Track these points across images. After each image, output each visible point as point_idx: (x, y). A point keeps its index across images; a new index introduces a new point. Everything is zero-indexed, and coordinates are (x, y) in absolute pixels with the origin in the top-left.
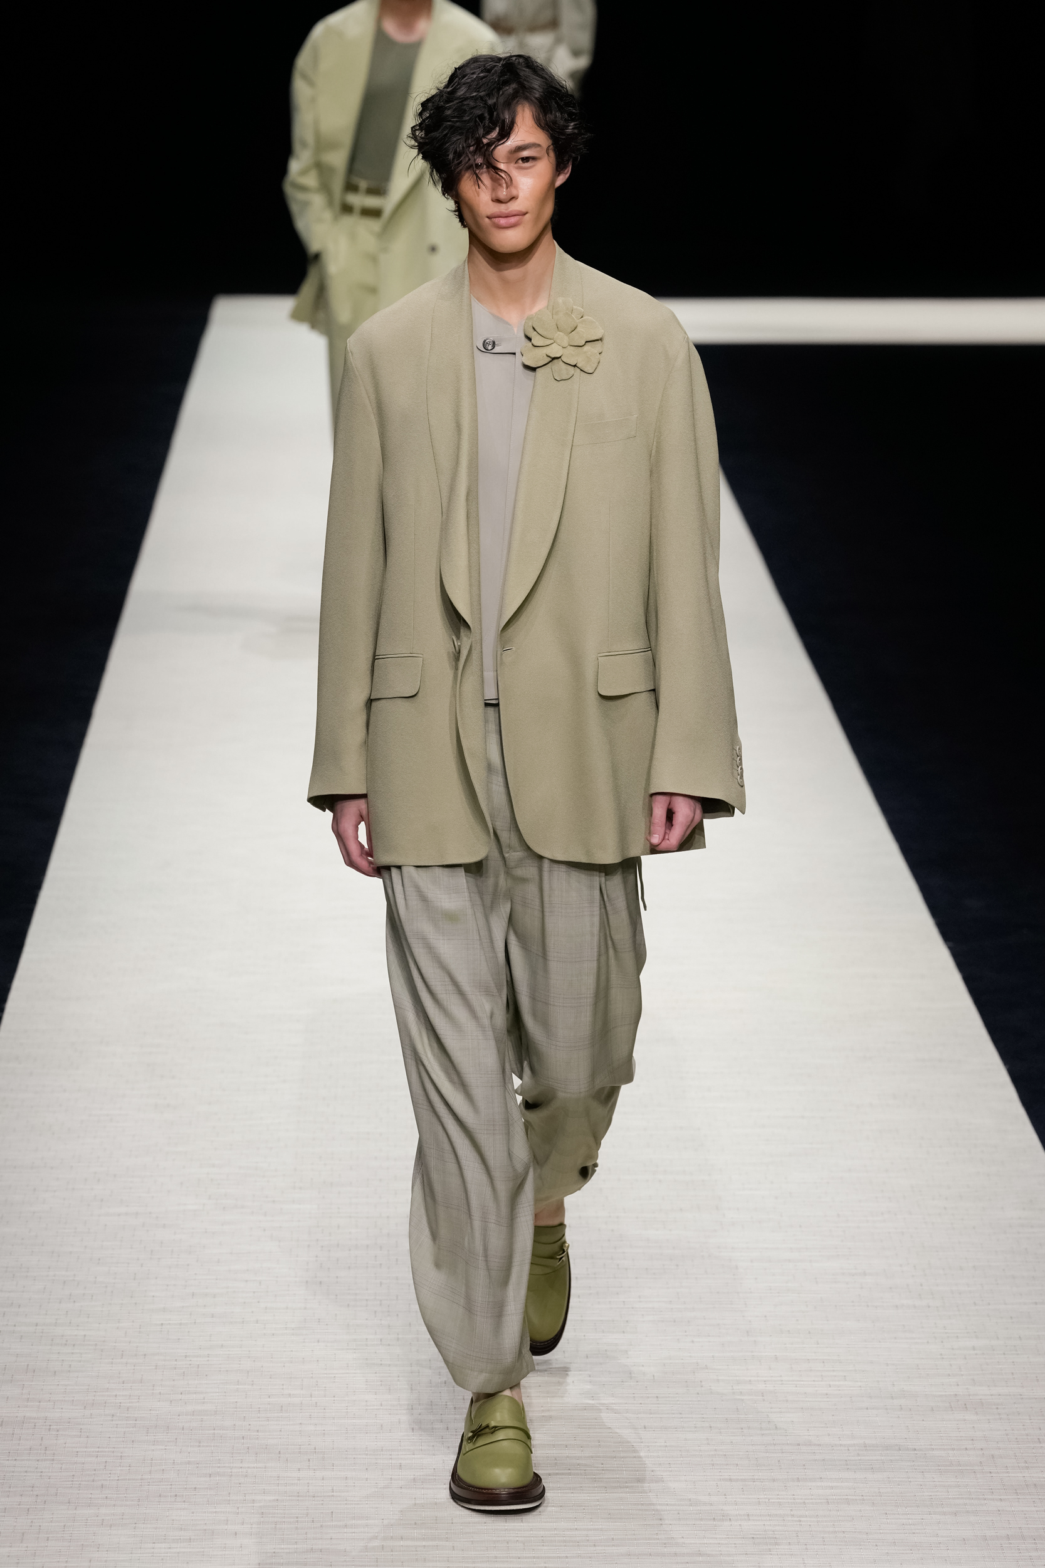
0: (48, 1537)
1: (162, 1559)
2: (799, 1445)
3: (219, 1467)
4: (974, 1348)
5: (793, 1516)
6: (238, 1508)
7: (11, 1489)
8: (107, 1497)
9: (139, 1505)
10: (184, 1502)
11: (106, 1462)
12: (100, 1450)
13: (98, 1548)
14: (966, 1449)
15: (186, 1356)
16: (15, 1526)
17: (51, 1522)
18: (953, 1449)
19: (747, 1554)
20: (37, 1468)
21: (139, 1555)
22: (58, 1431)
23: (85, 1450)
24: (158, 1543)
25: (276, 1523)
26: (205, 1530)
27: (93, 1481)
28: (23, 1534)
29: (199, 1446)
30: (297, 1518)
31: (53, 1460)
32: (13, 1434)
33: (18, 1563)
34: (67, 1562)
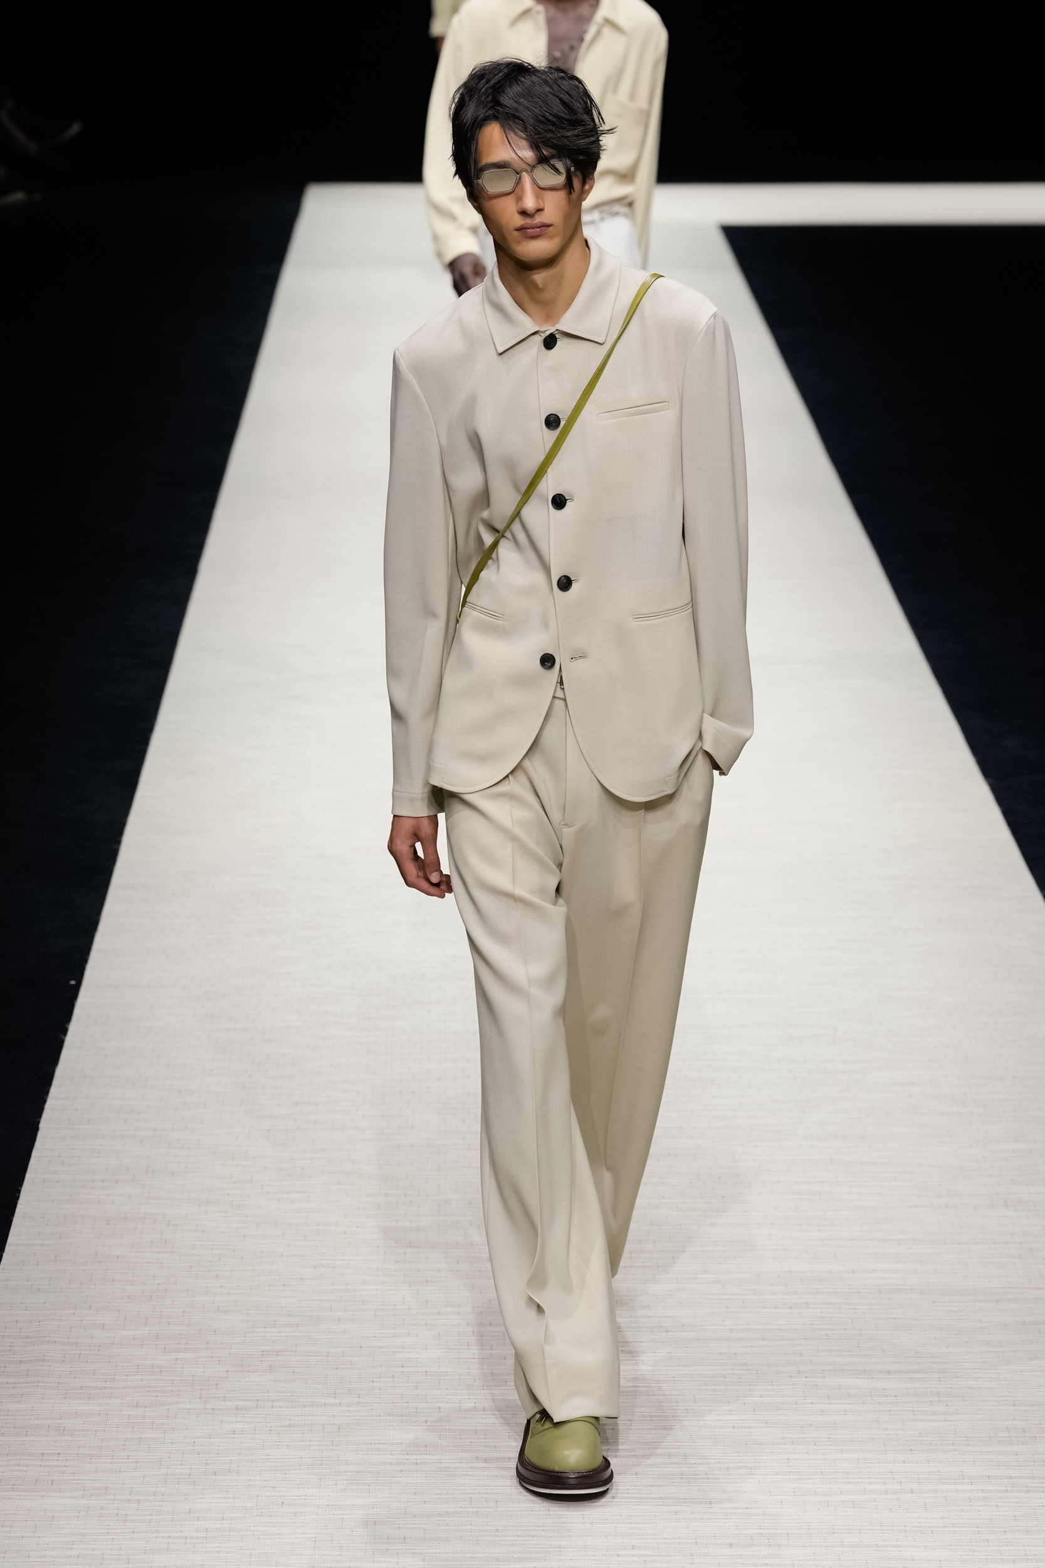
0: (169, 1322)
1: (273, 1342)
3: (323, 1259)
4: (1013, 1151)
5: (848, 1304)
6: (341, 1296)
7: (135, 1278)
8: (221, 1286)
9: (251, 1293)
10: (292, 1290)
11: (220, 1254)
12: (214, 1243)
14: (1007, 1243)
15: (291, 1159)
16: (139, 1312)
17: (172, 1308)
18: (995, 1243)
19: (806, 1339)
20: (157, 1259)
21: (252, 1338)
22: (176, 1226)
23: (201, 1243)
24: (269, 1327)
25: (376, 1310)
26: (311, 1316)
27: (209, 1271)
28: (147, 1319)
29: (305, 1241)
30: (395, 1305)
31: (172, 1252)
32: (136, 1228)
33: (142, 1345)
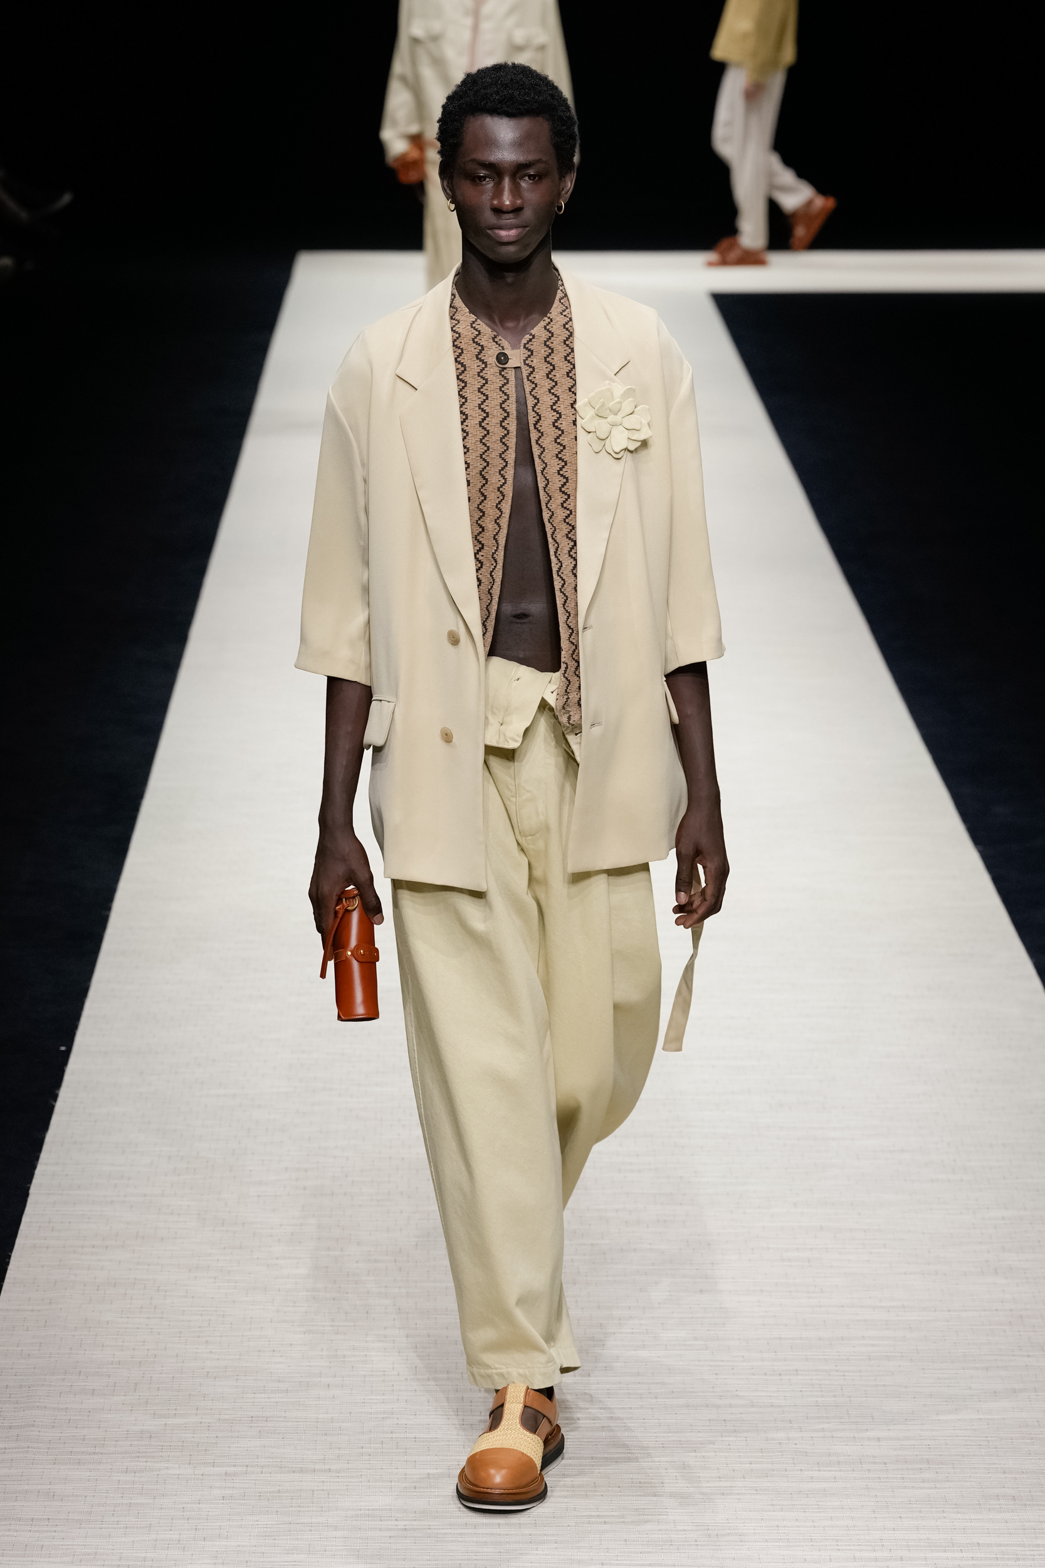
0: (159, 1388)
1: (262, 1408)
2: (843, 1307)
4: (1003, 1219)
5: (837, 1371)
7: (125, 1344)
8: (211, 1352)
9: (240, 1359)
10: (281, 1356)
11: (210, 1320)
12: (204, 1309)
14: (997, 1310)
16: (129, 1377)
17: (161, 1373)
18: (985, 1310)
20: (147, 1325)
21: (241, 1404)
22: (166, 1292)
23: (191, 1309)
24: (258, 1393)
25: (365, 1376)
26: (300, 1382)
27: (199, 1337)
28: (136, 1384)
30: (384, 1371)
31: (162, 1318)
32: (125, 1294)
33: (132, 1410)
34: (176, 1409)
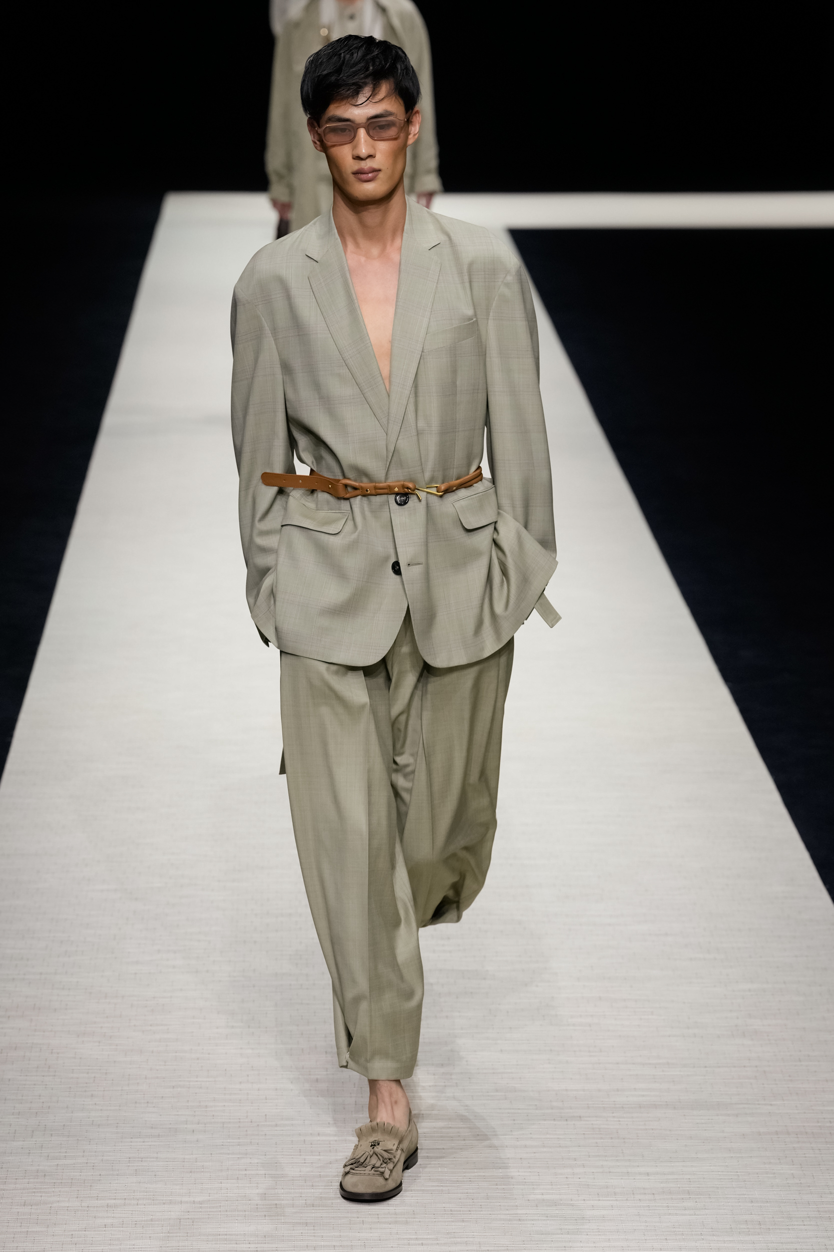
0: (52, 1134)
1: (138, 1150)
3: (180, 1081)
6: (195, 1112)
7: (23, 1098)
8: (95, 1104)
9: (120, 1110)
10: (154, 1107)
11: (95, 1077)
12: (90, 1068)
13: (90, 1142)
14: (745, 1067)
15: (154, 998)
16: (27, 1126)
17: (54, 1122)
20: (42, 1082)
21: (120, 1147)
22: (58, 1054)
23: (79, 1068)
25: (223, 1123)
26: (170, 1128)
27: (85, 1091)
29: (165, 1065)
30: (239, 1119)
31: (55, 1076)
32: (24, 1056)
33: (29, 1153)
34: (66, 1152)
